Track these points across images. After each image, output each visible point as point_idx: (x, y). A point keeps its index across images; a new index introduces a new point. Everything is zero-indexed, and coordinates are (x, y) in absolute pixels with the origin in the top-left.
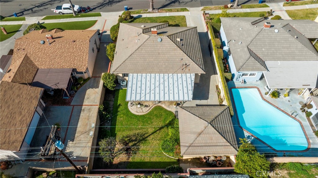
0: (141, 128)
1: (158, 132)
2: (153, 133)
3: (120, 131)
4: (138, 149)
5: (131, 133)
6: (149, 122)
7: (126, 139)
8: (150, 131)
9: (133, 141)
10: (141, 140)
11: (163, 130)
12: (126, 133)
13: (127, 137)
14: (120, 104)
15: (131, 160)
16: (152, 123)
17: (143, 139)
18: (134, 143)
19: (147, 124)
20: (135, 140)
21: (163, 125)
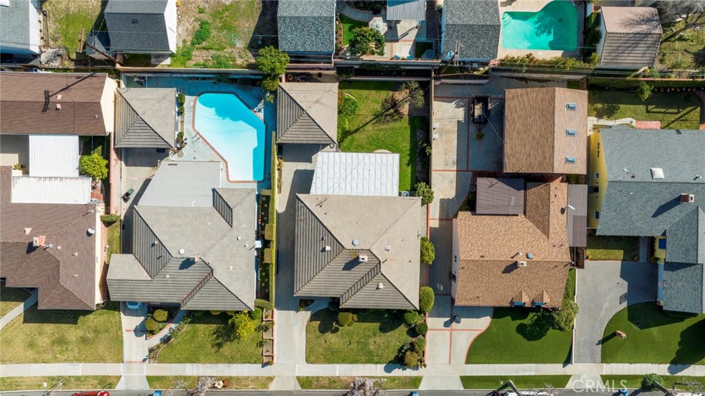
0: (380, 130)
1: (361, 125)
2: (367, 124)
3: (405, 128)
4: (383, 105)
5: (392, 125)
6: (371, 139)
7: (397, 117)
8: (369, 127)
9: (390, 115)
10: (380, 115)
11: (356, 128)
12: (398, 125)
13: (396, 120)
14: (408, 166)
15: (391, 93)
16: (368, 138)
17: (378, 117)
18: (388, 113)
19: (374, 136)
20: (387, 115)
21: (354, 135)
